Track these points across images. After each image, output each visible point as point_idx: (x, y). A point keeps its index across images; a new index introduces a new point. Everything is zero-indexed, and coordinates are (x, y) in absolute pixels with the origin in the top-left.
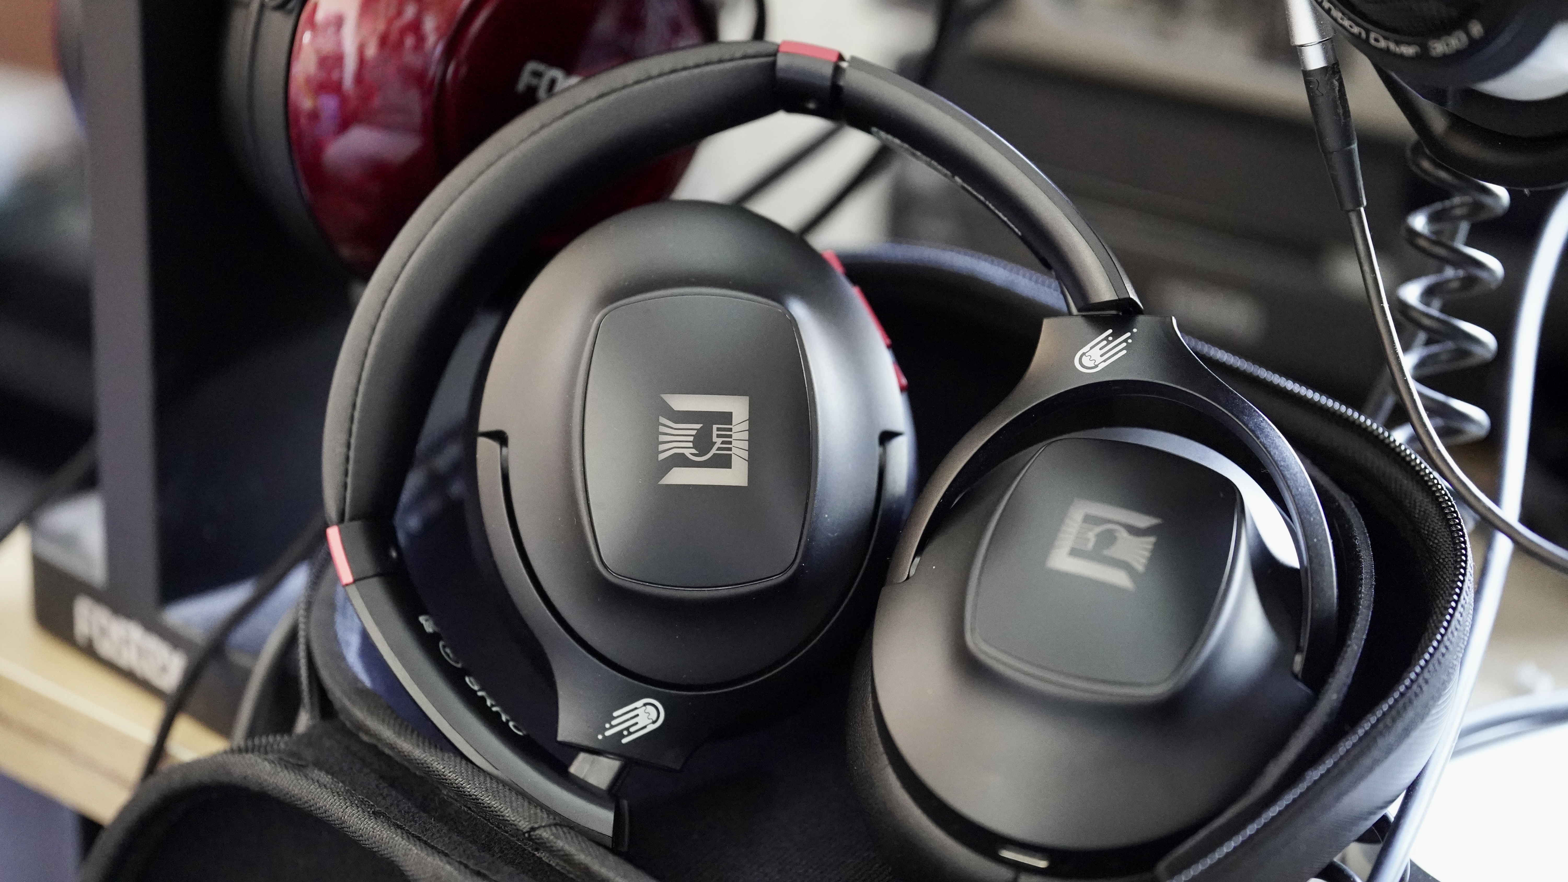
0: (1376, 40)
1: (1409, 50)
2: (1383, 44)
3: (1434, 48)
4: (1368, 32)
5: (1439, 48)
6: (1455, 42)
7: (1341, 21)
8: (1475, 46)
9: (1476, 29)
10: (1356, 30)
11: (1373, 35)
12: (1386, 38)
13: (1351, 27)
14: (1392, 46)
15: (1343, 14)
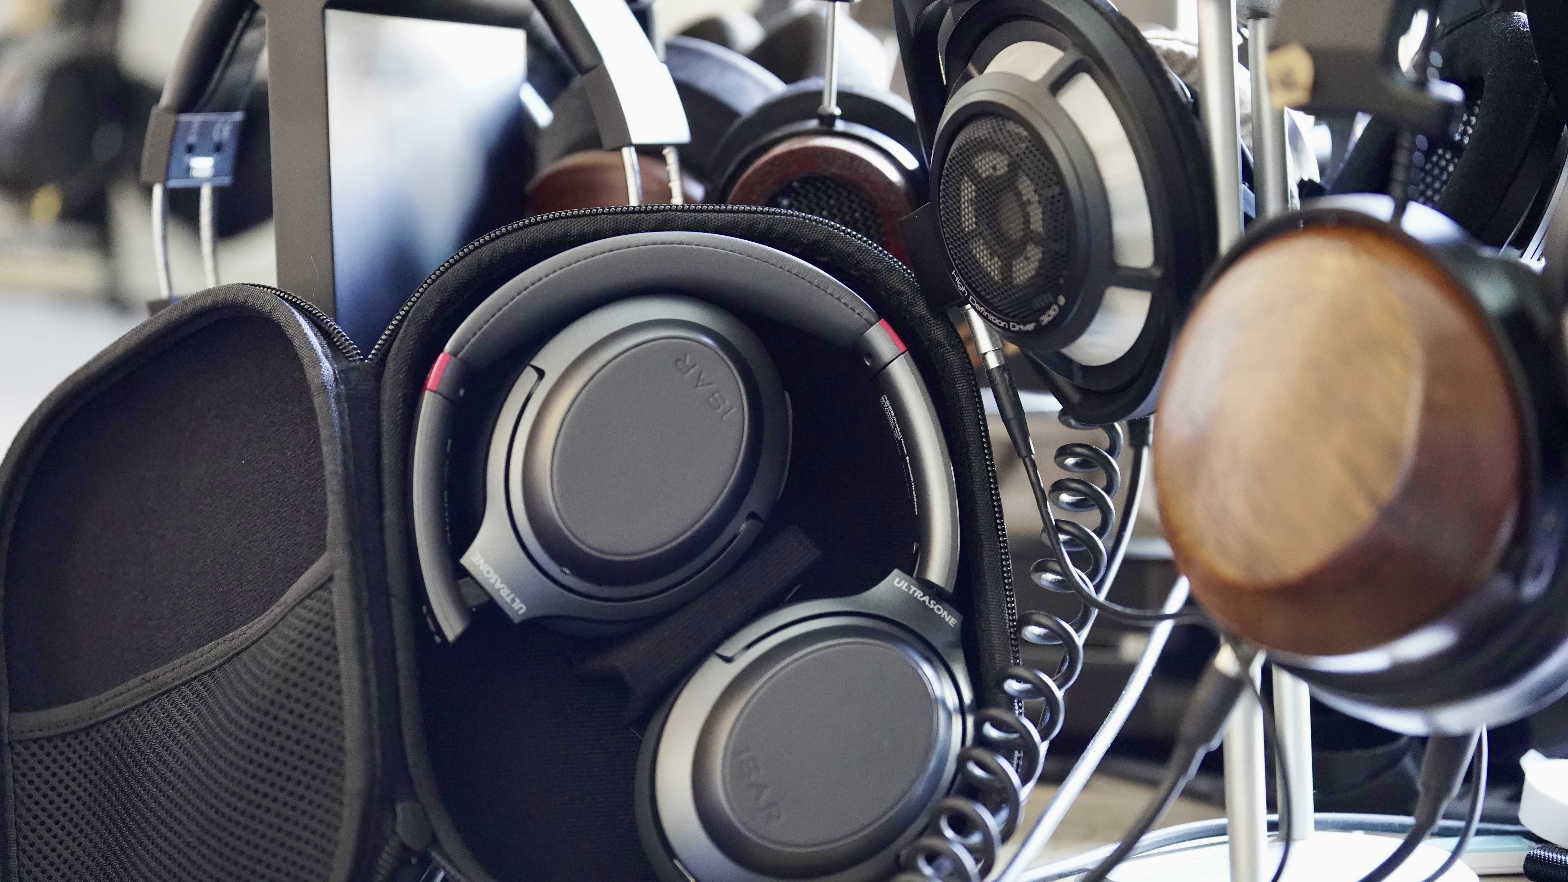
0: (1014, 327)
1: (1030, 327)
2: (1017, 328)
3: (1043, 321)
4: (1009, 323)
5: (1045, 319)
6: (1053, 312)
7: (994, 322)
8: (1064, 311)
9: (1062, 300)
10: (1002, 324)
11: (1011, 324)
12: (1018, 324)
13: (999, 323)
14: (1022, 327)
15: (995, 316)
